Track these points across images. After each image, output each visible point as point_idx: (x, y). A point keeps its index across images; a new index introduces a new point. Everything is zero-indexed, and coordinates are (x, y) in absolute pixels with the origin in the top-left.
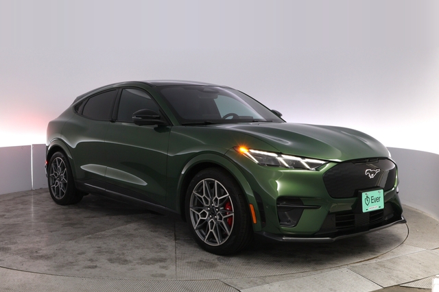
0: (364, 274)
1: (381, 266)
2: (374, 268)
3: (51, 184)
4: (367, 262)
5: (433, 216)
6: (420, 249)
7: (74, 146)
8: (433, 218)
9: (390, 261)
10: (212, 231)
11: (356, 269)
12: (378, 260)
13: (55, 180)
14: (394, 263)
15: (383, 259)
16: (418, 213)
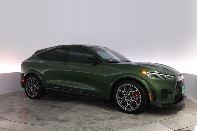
0: (166, 125)
1: (173, 121)
2: (170, 122)
3: (27, 90)
4: (167, 120)
5: (194, 101)
6: (189, 115)
7: (43, 73)
8: (195, 101)
9: (177, 119)
10: (129, 105)
11: (163, 123)
12: (172, 119)
13: (30, 88)
14: (178, 120)
15: (174, 119)
16: (188, 99)
